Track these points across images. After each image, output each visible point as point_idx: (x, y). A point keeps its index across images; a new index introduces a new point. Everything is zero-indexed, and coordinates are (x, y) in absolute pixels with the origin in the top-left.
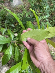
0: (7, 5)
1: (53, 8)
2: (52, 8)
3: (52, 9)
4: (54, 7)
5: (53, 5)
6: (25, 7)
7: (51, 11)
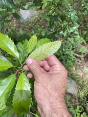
0: (15, 21)
1: (86, 11)
2: (84, 11)
3: (83, 13)
4: (86, 9)
5: (84, 6)
6: (41, 19)
7: (83, 15)
